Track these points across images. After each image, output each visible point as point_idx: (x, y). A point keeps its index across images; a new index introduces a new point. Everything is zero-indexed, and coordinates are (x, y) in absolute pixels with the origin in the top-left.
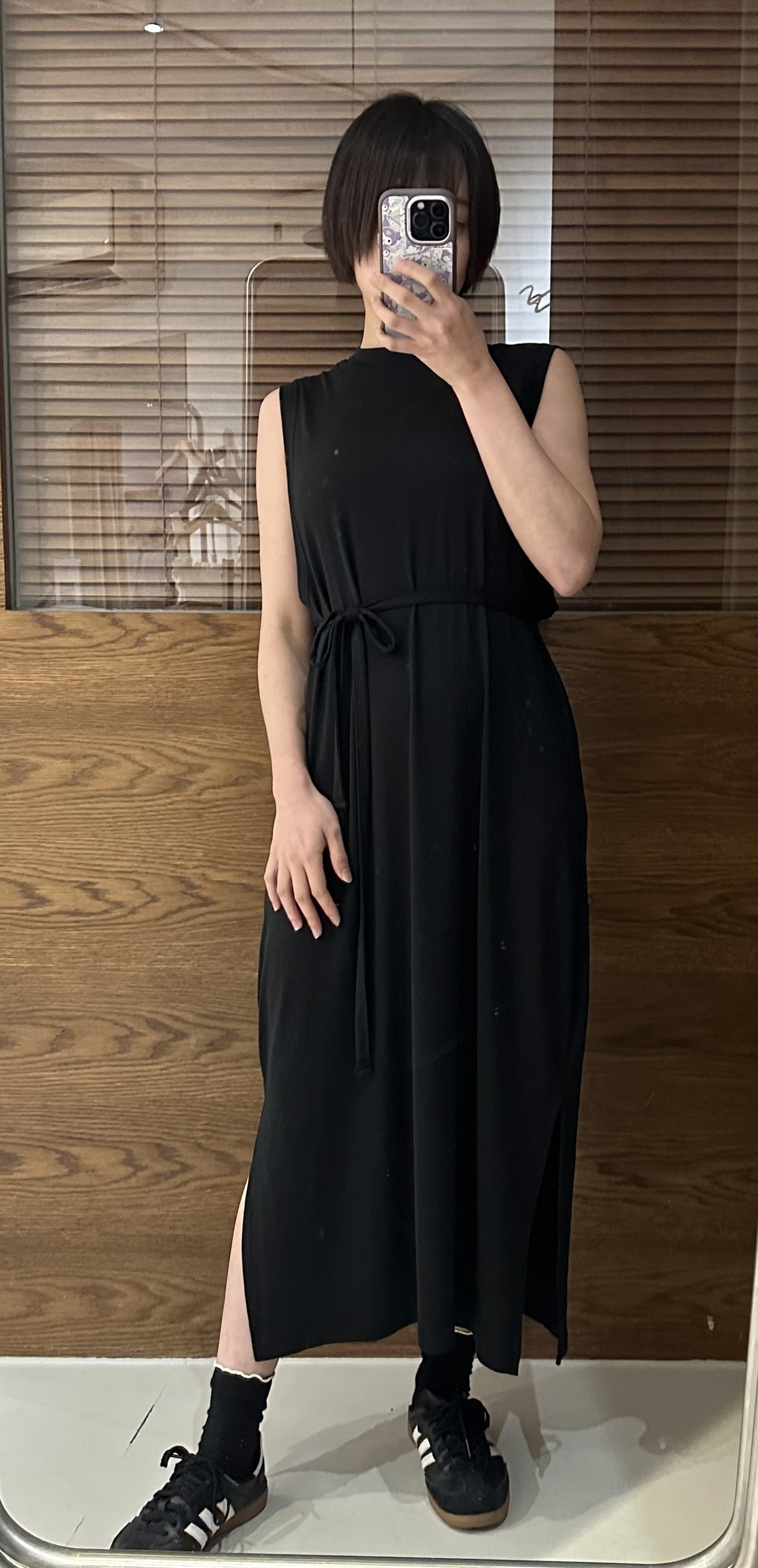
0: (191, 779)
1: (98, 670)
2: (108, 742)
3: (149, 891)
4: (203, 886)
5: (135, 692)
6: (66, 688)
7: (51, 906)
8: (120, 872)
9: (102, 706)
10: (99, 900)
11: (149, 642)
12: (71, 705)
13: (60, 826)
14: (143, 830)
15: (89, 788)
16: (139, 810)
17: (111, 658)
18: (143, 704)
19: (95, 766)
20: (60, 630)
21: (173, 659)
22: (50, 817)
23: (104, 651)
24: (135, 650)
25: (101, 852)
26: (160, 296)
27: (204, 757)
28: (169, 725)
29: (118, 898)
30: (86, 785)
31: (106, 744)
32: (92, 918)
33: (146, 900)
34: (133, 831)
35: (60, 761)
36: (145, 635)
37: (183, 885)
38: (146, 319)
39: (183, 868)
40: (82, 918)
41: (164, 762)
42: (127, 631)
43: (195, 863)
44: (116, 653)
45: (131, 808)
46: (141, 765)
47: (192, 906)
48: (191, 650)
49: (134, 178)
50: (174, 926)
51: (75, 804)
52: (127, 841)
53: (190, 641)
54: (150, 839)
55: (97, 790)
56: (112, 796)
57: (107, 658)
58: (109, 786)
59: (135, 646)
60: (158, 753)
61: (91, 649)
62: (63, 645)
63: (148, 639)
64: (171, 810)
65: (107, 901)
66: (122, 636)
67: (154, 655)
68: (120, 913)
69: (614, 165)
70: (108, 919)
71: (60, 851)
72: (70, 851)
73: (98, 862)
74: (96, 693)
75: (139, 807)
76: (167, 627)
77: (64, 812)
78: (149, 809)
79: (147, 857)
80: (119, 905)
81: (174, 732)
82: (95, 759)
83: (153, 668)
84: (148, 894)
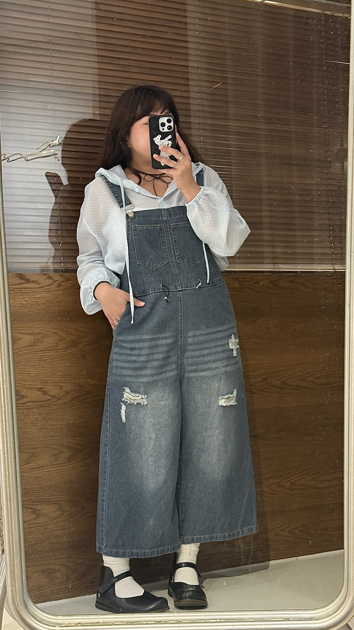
0: (80, 342)
1: (43, 297)
3: (65, 390)
4: (86, 386)
5: (58, 306)
6: (31, 305)
8: (54, 382)
9: (45, 312)
10: (46, 395)
12: (33, 312)
13: (29, 364)
14: (62, 364)
15: (41, 347)
18: (61, 311)
19: (43, 337)
23: (46, 289)
24: (58, 289)
25: (46, 374)
29: (53, 394)
31: (47, 328)
32: (43, 403)
33: (64, 394)
35: (29, 336)
37: (79, 386)
39: (78, 379)
40: (39, 403)
41: (69, 335)
43: (83, 377)
44: (50, 290)
45: (57, 355)
46: (61, 337)
47: (82, 395)
50: (76, 404)
54: (65, 368)
55: (44, 348)
56: (50, 350)
57: (47, 292)
58: (48, 346)
61: (41, 289)
62: (29, 287)
63: (62, 284)
64: (73, 355)
67: (65, 290)
68: (54, 400)
70: (50, 403)
71: (30, 375)
72: (34, 374)
74: (43, 307)
75: (60, 354)
77: (31, 358)
78: (64, 355)
79: (64, 375)
83: (65, 296)
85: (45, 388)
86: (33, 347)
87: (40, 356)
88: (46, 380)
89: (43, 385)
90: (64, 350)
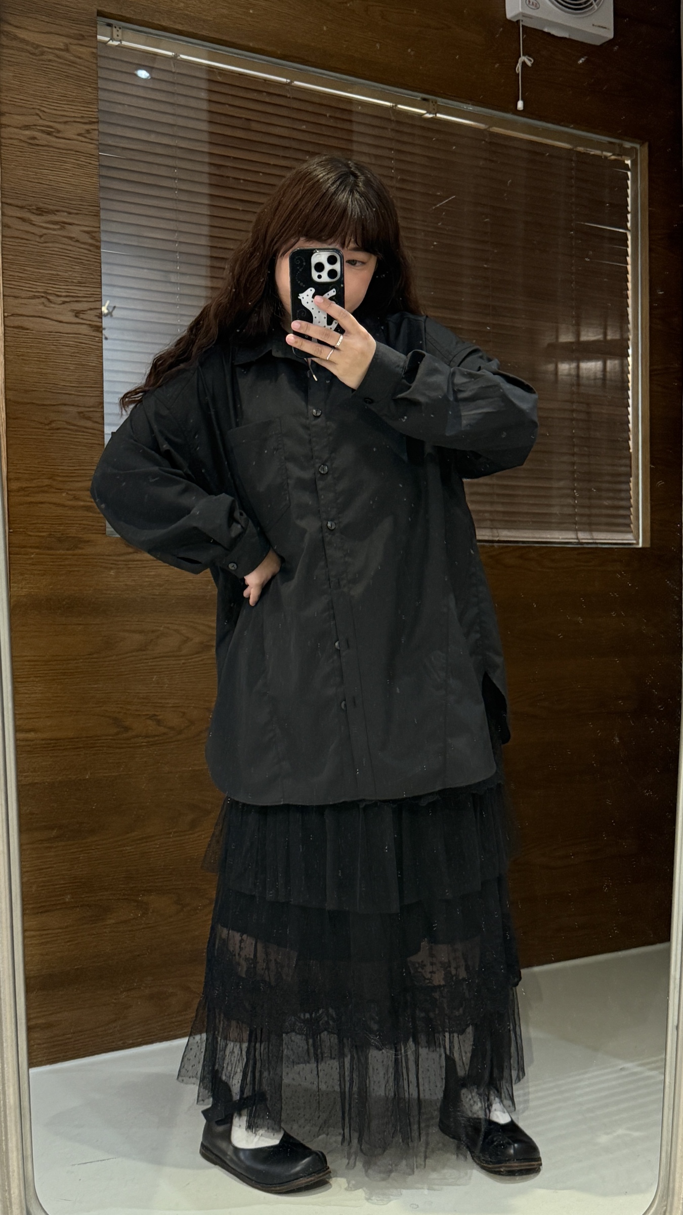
2: (166, 621)
3: (189, 718)
6: (141, 587)
7: (133, 732)
8: (174, 707)
9: (162, 598)
10: (161, 726)
12: (144, 598)
14: (186, 678)
16: (184, 665)
19: (158, 637)
25: (162, 694)
29: (171, 724)
31: (165, 623)
32: (156, 738)
33: (188, 725)
35: (137, 635)
40: (150, 739)
45: (179, 664)
46: (185, 637)
51: (146, 662)
54: (190, 684)
55: (160, 653)
56: (168, 656)
58: (167, 650)
60: (194, 628)
65: (165, 727)
68: (172, 734)
70: (166, 739)
73: (160, 701)
75: (184, 663)
78: (191, 664)
79: (188, 696)
80: (172, 729)
82: (157, 634)
84: (189, 721)
85: (160, 715)
86: (144, 653)
88: (161, 703)
89: (157, 711)
90: (190, 657)
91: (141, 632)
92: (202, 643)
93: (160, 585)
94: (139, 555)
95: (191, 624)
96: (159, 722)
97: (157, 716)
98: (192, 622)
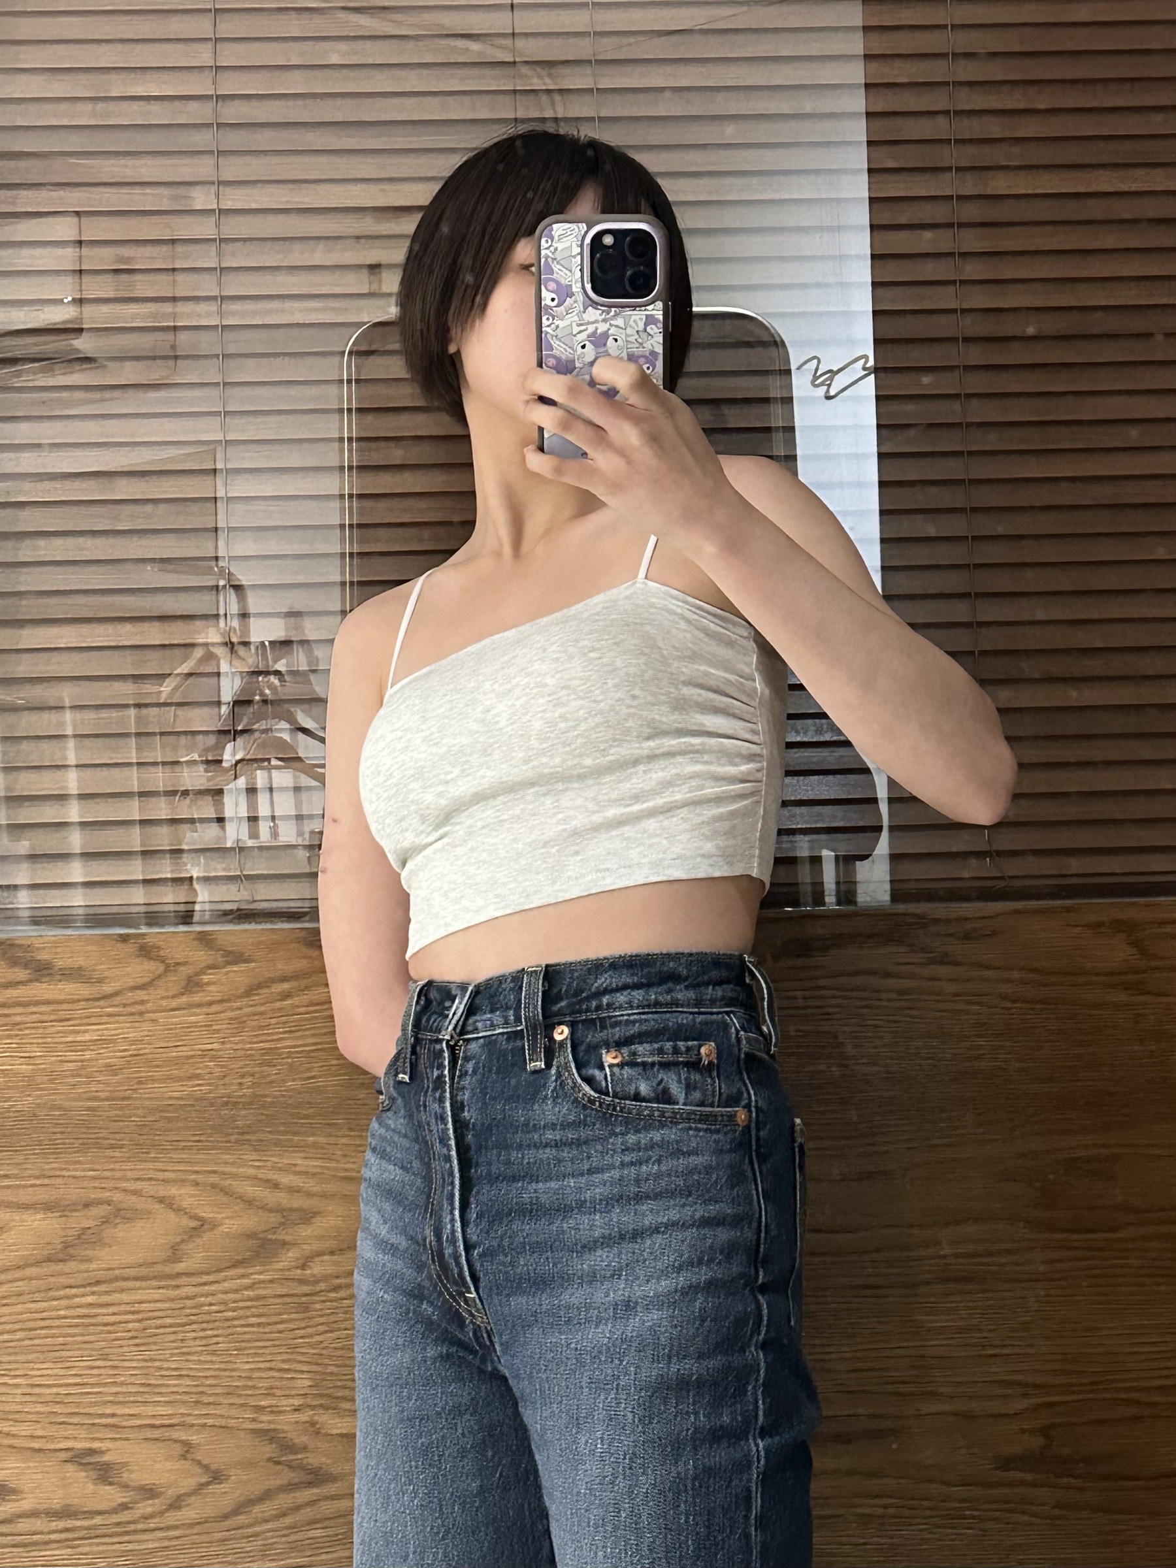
0: (288, 1238)
1: (111, 1041)
2: (129, 1174)
3: (205, 1462)
4: (311, 1446)
5: (181, 1079)
6: (53, 1076)
7: (18, 1501)
8: (153, 1426)
9: (121, 1108)
10: (111, 1484)
11: (208, 984)
12: (60, 1108)
13: (36, 1342)
14: (198, 1342)
15: (93, 1266)
16: (189, 1303)
17: (137, 1018)
18: (196, 1100)
19: (105, 1221)
20: (42, 971)
21: (255, 1014)
22: (17, 1326)
23: (125, 1005)
24: (184, 1000)
25: (115, 1389)
26: (225, 384)
27: (310, 1195)
28: (247, 1137)
29: (146, 1479)
30: (89, 1260)
31: (127, 1180)
32: (98, 1520)
33: (204, 1480)
34: (179, 1344)
35: (39, 1216)
36: (202, 972)
37: (274, 1446)
38: (203, 423)
39: (272, 1412)
40: (78, 1523)
41: (236, 1208)
42: (168, 966)
43: (297, 1402)
44: (149, 1006)
45: (173, 1300)
46: (195, 1217)
47: (290, 1487)
48: (287, 995)
49: (182, 191)
50: (257, 1529)
51: (68, 1297)
52: (166, 1365)
53: (284, 979)
54: (209, 1358)
55: (109, 1269)
56: (137, 1279)
57: (131, 1018)
58: (132, 1259)
59: (183, 994)
60: (225, 1192)
61: (102, 1003)
62: (49, 996)
63: (206, 978)
64: (250, 1299)
65: (126, 1486)
66: (160, 976)
67: (216, 1008)
68: (149, 1510)
69: (998, 156)
70: (129, 1522)
71: (37, 1390)
72: (55, 1390)
73: (109, 1410)
74: (108, 1084)
75: (187, 1298)
76: (242, 954)
77: (45, 1315)
78: (210, 1299)
79: (202, 1393)
80: (149, 1492)
81: (256, 1150)
82: (102, 1210)
83: (218, 1031)
84: (206, 1468)
85: (106, 1451)
86: (60, 1267)
87: (90, 1305)
88: (113, 1415)
89: (101, 1440)
90: (211, 1278)
91: (48, 1207)
92: (252, 1235)
93: (111, 1069)
94: (44, 986)
95: (214, 1179)
96: (105, 1473)
97: (102, 1452)
98: (214, 1172)
